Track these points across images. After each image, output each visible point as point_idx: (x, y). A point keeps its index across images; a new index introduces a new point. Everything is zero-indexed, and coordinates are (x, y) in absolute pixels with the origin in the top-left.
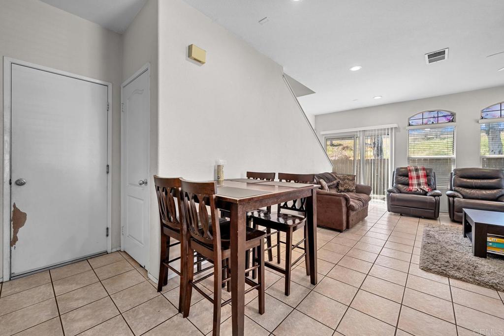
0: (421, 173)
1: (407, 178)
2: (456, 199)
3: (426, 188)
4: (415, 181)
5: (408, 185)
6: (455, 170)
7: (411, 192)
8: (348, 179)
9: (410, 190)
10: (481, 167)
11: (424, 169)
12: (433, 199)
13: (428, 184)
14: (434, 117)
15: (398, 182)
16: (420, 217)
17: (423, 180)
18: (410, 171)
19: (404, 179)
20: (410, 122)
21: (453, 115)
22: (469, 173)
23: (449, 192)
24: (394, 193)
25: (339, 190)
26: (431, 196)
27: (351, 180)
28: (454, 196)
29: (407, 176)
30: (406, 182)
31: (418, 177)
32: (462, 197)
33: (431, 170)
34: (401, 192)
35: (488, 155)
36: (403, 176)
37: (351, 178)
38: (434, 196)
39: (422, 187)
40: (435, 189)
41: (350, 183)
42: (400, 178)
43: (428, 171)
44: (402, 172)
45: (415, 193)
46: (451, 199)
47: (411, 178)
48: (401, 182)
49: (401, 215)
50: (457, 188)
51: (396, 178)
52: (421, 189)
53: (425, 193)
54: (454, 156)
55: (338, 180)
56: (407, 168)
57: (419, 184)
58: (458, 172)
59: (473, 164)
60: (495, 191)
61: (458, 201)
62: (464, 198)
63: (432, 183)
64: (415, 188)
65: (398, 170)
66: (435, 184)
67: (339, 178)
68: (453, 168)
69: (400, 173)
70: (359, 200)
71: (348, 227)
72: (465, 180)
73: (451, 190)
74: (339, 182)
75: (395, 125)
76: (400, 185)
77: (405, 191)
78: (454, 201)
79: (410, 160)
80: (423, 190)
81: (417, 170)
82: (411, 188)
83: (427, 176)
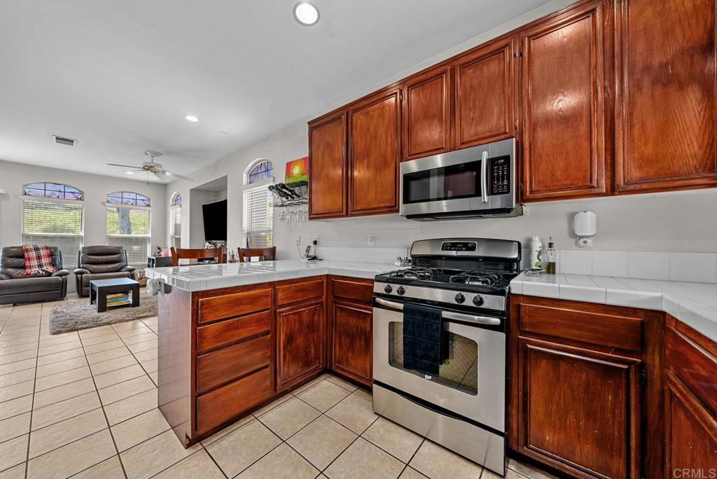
0: (43, 252)
1: (22, 260)
2: (84, 275)
3: (50, 269)
4: (34, 263)
5: (24, 267)
6: (83, 248)
7: (29, 275)
9: (27, 274)
10: (107, 245)
11: (47, 248)
12: (60, 278)
13: (53, 264)
14: (60, 191)
15: (7, 266)
16: (42, 301)
17: (45, 261)
18: (27, 250)
19: (17, 261)
20: (27, 190)
21: (82, 193)
23: (77, 270)
24: (3, 279)
26: (57, 276)
28: (81, 273)
29: (22, 257)
30: (21, 265)
31: (39, 258)
32: (88, 272)
33: (56, 249)
34: (12, 278)
35: (118, 234)
36: (14, 257)
38: (61, 275)
39: (45, 268)
40: (62, 269)
42: (10, 261)
43: (52, 250)
44: (13, 252)
45: (35, 276)
46: (79, 276)
47: (29, 259)
48: (13, 266)
49: (14, 305)
50: (85, 266)
51: (4, 260)
52: (44, 271)
53: (49, 275)
54: (82, 234)
56: (21, 247)
57: (40, 266)
58: (86, 250)
59: (99, 242)
60: (117, 264)
61: (86, 276)
62: (91, 273)
63: (57, 263)
64: (35, 270)
65: (6, 250)
66: (61, 263)
68: (81, 246)
69: (10, 254)
72: (92, 257)
73: (79, 267)
75: (1, 191)
76: (9, 270)
77: (19, 275)
78: (82, 278)
79: (26, 237)
80: (46, 272)
81: (37, 249)
82: (28, 271)
83: (51, 255)
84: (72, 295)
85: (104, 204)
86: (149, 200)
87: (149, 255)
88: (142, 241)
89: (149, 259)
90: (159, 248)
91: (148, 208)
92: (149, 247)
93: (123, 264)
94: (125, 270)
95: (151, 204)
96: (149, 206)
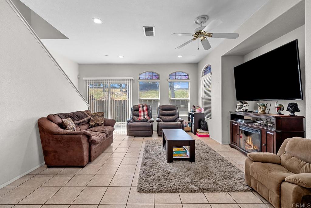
0: (145, 108)
1: (138, 112)
2: (160, 123)
3: (147, 117)
4: (142, 114)
5: (138, 116)
6: (160, 106)
7: (140, 121)
8: (98, 116)
10: (169, 104)
11: (146, 106)
12: (150, 124)
13: (148, 115)
14: (151, 76)
15: (134, 115)
16: (144, 136)
17: (146, 113)
18: (140, 107)
19: (136, 112)
20: (140, 77)
21: (158, 75)
22: (165, 108)
23: (157, 119)
24: (131, 122)
26: (149, 122)
27: (101, 116)
28: (159, 121)
29: (138, 110)
30: (138, 114)
31: (144, 111)
32: (162, 121)
34: (134, 121)
35: (172, 98)
37: (100, 115)
38: (150, 122)
39: (145, 117)
40: (151, 118)
41: (100, 118)
43: (148, 107)
44: (136, 108)
45: (143, 121)
46: (158, 123)
47: (140, 112)
49: (135, 137)
50: (160, 116)
51: (133, 112)
52: (145, 118)
53: (147, 121)
54: (159, 98)
55: (89, 117)
56: (138, 105)
57: (144, 115)
58: (161, 107)
59: (167, 103)
60: (174, 117)
61: (161, 123)
62: (163, 122)
64: (142, 118)
65: (134, 107)
66: (151, 115)
67: (90, 115)
68: (159, 105)
69: (135, 109)
70: (104, 132)
71: (90, 161)
72: (163, 111)
73: (158, 117)
74: (90, 118)
75: (132, 78)
76: (135, 117)
77: (137, 120)
78: (159, 124)
79: (141, 100)
80: (146, 119)
81: (143, 107)
82: (140, 118)
83: (148, 110)
84: (155, 132)
85: (168, 81)
86: (188, 75)
87: (189, 111)
88: (185, 102)
89: (190, 114)
90: (194, 107)
91: (188, 80)
92: (189, 105)
93: (177, 116)
94: (178, 121)
95: (190, 78)
96: (188, 79)
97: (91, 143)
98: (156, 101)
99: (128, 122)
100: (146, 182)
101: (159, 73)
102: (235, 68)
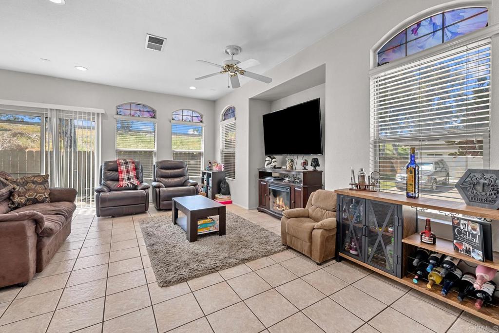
0: (131, 166)
1: (117, 173)
2: (161, 189)
3: (136, 182)
4: (125, 176)
5: (118, 180)
6: (157, 163)
7: (121, 189)
8: (34, 182)
9: (121, 186)
10: (172, 160)
11: (133, 162)
12: (144, 192)
13: (137, 177)
14: (140, 111)
15: (107, 179)
16: (132, 214)
17: (132, 174)
18: (120, 164)
19: (114, 174)
20: (119, 110)
21: (154, 111)
22: (167, 165)
23: (155, 184)
24: (104, 192)
25: (13, 203)
26: (142, 189)
27: (41, 184)
28: (159, 187)
29: (116, 170)
30: (116, 177)
31: (128, 171)
32: (164, 186)
33: (138, 163)
34: (110, 190)
35: (177, 150)
36: (112, 171)
37: (39, 180)
38: (144, 189)
39: (132, 181)
40: (143, 182)
41: (39, 188)
42: (109, 174)
43: (136, 164)
44: (111, 165)
45: (126, 188)
46: (157, 190)
47: (121, 172)
48: (110, 178)
49: (113, 217)
50: (159, 179)
51: (105, 173)
52: (131, 183)
53: (135, 188)
54: (155, 150)
55: (11, 186)
56: (116, 162)
57: (129, 179)
58: (159, 164)
59: (168, 157)
60: (182, 178)
61: (163, 190)
62: (166, 187)
63: (140, 176)
64: (125, 183)
65: (106, 163)
66: (142, 177)
67: (13, 182)
68: (155, 160)
69: (109, 168)
70: (58, 213)
71: (39, 269)
72: (164, 171)
73: (155, 181)
74: (14, 189)
75: (102, 111)
76: (109, 182)
77: (115, 188)
78: (159, 192)
79: (119, 153)
80: (133, 185)
81: (126, 163)
82: (121, 183)
83: (136, 169)
84: (151, 206)
85: (171, 122)
86: (201, 117)
87: (202, 169)
88: (196, 156)
89: (204, 174)
90: (210, 163)
91: (201, 124)
92: (202, 160)
93: (186, 178)
94: (189, 185)
95: (204, 121)
96: (201, 122)
97: (42, 234)
98: (149, 154)
99: (99, 191)
100: (169, 272)
101: (155, 108)
102: (264, 116)
